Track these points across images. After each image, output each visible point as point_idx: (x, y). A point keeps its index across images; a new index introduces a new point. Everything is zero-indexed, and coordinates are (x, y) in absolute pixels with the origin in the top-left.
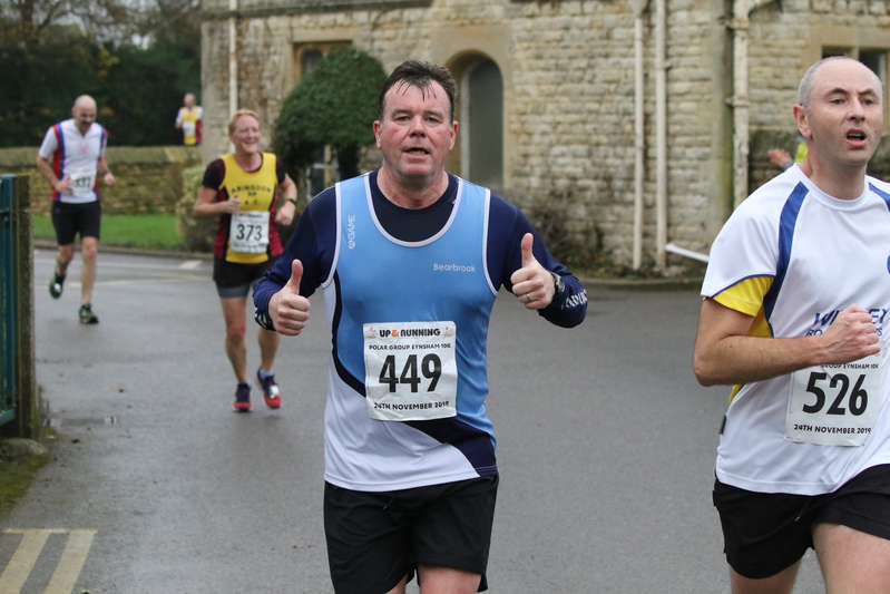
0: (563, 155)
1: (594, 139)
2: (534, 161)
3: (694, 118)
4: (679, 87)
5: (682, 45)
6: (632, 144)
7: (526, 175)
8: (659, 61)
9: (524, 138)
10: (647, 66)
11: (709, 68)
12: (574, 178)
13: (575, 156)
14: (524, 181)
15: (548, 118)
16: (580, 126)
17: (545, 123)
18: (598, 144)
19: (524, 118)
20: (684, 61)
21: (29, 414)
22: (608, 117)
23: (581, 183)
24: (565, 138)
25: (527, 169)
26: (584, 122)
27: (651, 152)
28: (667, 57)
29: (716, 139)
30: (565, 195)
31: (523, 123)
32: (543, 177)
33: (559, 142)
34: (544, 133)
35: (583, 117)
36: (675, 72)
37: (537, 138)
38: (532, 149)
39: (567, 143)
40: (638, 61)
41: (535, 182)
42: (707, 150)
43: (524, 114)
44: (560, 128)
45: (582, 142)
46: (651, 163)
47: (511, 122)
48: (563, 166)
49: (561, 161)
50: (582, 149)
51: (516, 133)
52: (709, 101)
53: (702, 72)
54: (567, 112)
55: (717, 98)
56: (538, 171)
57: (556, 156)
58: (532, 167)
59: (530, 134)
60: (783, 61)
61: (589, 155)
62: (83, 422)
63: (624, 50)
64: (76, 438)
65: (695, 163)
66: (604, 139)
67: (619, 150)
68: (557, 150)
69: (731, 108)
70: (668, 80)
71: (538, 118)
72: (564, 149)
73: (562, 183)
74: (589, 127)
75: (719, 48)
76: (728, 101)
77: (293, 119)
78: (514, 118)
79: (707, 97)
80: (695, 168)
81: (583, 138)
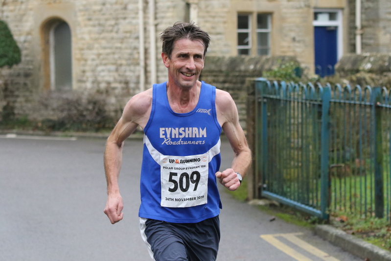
0: (103, 71)
1: (119, 62)
2: (89, 74)
5: (164, 12)
6: (138, 64)
7: (84, 82)
8: (151, 21)
9: (82, 62)
10: (145, 23)
12: (109, 83)
13: (109, 71)
14: (83, 85)
15: (95, 51)
16: (112, 55)
17: (93, 54)
18: (121, 65)
19: (83, 52)
20: (165, 21)
22: (126, 51)
23: (113, 85)
24: (104, 62)
25: (85, 79)
26: (114, 53)
27: (148, 69)
28: (156, 18)
30: (105, 92)
31: (82, 54)
32: (93, 82)
33: (101, 64)
34: (93, 60)
35: (113, 51)
36: (160, 27)
37: (89, 62)
38: (87, 68)
39: (105, 65)
40: (140, 21)
41: (89, 85)
43: (83, 49)
44: (101, 57)
45: (113, 64)
46: (148, 74)
47: (76, 54)
48: (103, 76)
49: (102, 74)
50: (113, 67)
51: (79, 60)
54: (105, 48)
56: (91, 79)
57: (100, 72)
58: (87, 77)
59: (86, 60)
60: (216, 20)
61: (117, 70)
63: (133, 15)
66: (124, 62)
67: (132, 68)
68: (100, 68)
71: (90, 52)
72: (104, 67)
73: (103, 86)
74: (116, 56)
75: (182, 13)
78: (77, 52)
81: (114, 62)
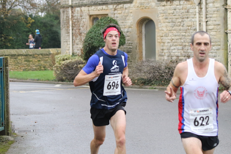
0: (174, 49)
1: (184, 44)
2: (165, 51)
3: (215, 37)
4: (210, 27)
5: (211, 14)
7: (163, 56)
8: (204, 19)
9: (162, 44)
10: (200, 21)
11: (220, 21)
12: (178, 57)
13: (178, 50)
14: (162, 58)
15: (170, 38)
16: (180, 40)
17: (169, 39)
18: (185, 46)
19: (162, 38)
20: (212, 19)
21: (9, 128)
22: (188, 37)
23: (180, 58)
24: (175, 44)
25: (163, 54)
26: (181, 39)
28: (206, 18)
29: (222, 43)
30: (175, 62)
31: (162, 39)
32: (168, 56)
33: (173, 45)
34: (168, 43)
35: (180, 37)
36: (208, 23)
37: (166, 44)
38: (165, 48)
39: (176, 46)
40: (197, 19)
41: (166, 58)
42: (219, 47)
43: (162, 36)
44: (173, 41)
45: (180, 45)
47: (158, 39)
48: (174, 53)
49: (174, 51)
50: (180, 47)
51: (160, 43)
52: (220, 31)
53: (217, 23)
54: (176, 36)
55: (222, 31)
56: (167, 54)
57: (172, 50)
58: (165, 53)
59: (164, 43)
61: (183, 49)
62: (25, 131)
63: (193, 16)
64: (23, 135)
65: (216, 51)
66: (187, 44)
68: (172, 48)
69: (227, 33)
70: (207, 25)
71: (166, 38)
72: (175, 47)
73: (174, 58)
74: (182, 40)
75: (223, 15)
76: (226, 31)
77: (89, 39)
78: (159, 38)
79: (219, 30)
80: (215, 53)
81: (181, 44)
